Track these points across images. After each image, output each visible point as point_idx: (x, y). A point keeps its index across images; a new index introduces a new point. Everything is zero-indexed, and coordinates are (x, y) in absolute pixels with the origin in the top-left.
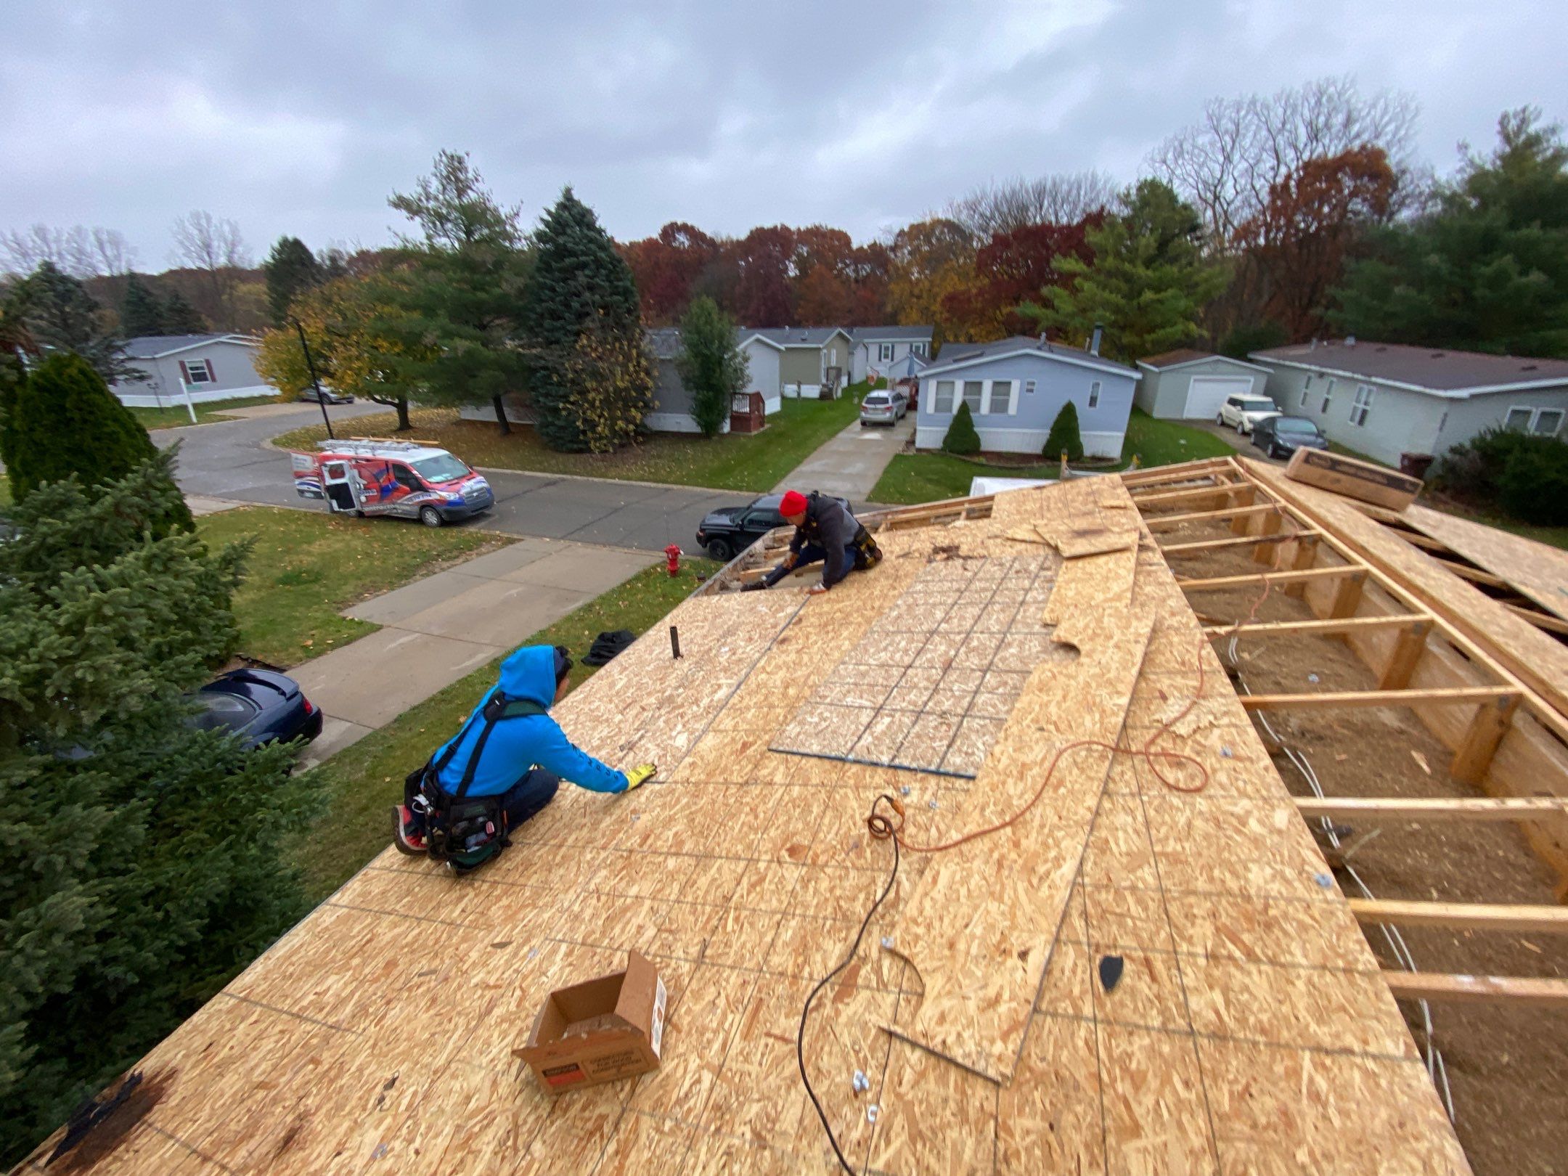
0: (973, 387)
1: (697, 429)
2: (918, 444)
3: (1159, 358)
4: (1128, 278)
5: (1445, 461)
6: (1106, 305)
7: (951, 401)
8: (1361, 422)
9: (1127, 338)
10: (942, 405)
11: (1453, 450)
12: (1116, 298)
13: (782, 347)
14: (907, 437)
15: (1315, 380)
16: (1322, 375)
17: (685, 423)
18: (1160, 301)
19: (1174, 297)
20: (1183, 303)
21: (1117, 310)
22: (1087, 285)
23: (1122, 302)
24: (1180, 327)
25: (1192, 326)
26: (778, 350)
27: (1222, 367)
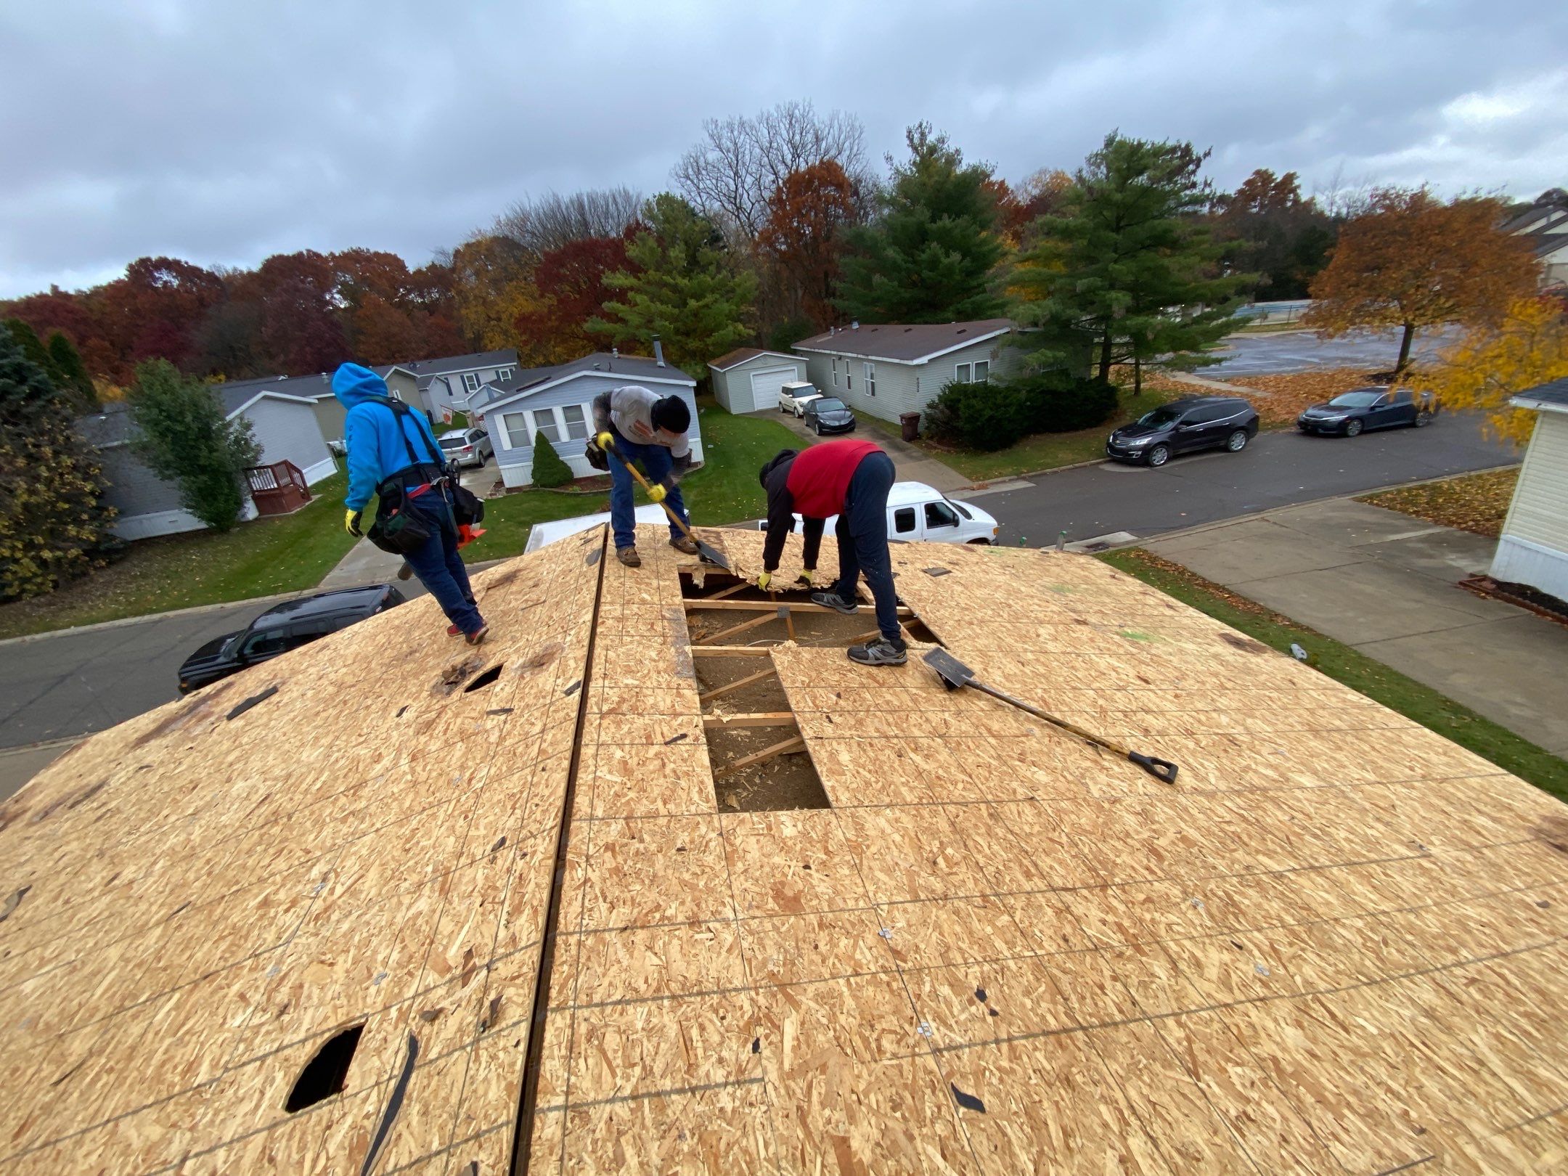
0: (544, 416)
2: (507, 485)
3: (723, 358)
4: (675, 289)
5: (927, 415)
6: (662, 315)
7: (526, 433)
8: (873, 394)
9: (693, 344)
10: (518, 439)
11: (930, 406)
12: (668, 309)
13: (312, 399)
14: (495, 479)
15: (837, 363)
16: (840, 358)
17: (183, 520)
18: (707, 306)
19: (716, 301)
20: (726, 307)
21: (674, 319)
22: (639, 298)
23: (676, 311)
24: (731, 328)
25: (741, 327)
26: (309, 404)
27: (772, 362)
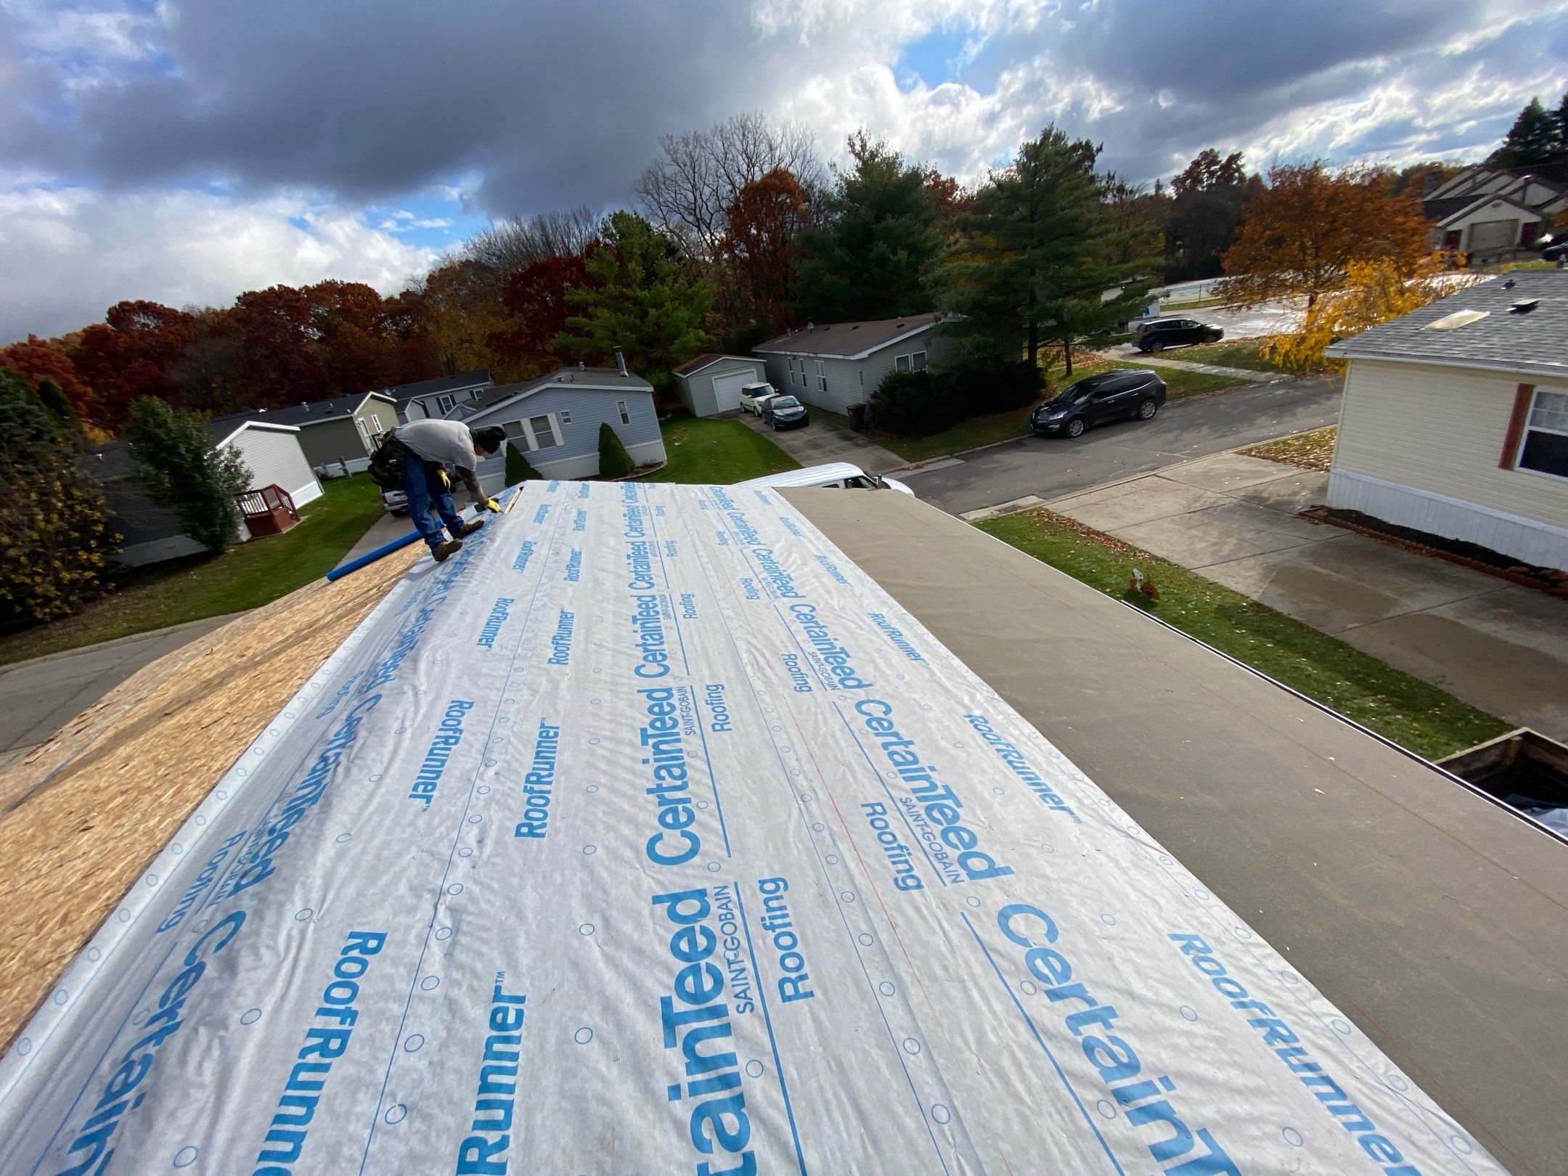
1: (202, 548)
3: (687, 365)
4: (635, 301)
8: (826, 389)
9: (656, 353)
13: (295, 427)
15: (793, 362)
16: (795, 358)
17: (181, 545)
18: (666, 315)
20: (685, 315)
22: (600, 312)
23: (638, 321)
24: (692, 335)
25: (701, 333)
26: (292, 432)
27: (731, 364)
